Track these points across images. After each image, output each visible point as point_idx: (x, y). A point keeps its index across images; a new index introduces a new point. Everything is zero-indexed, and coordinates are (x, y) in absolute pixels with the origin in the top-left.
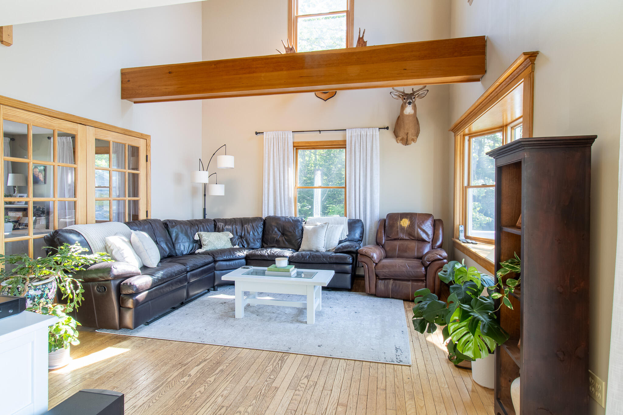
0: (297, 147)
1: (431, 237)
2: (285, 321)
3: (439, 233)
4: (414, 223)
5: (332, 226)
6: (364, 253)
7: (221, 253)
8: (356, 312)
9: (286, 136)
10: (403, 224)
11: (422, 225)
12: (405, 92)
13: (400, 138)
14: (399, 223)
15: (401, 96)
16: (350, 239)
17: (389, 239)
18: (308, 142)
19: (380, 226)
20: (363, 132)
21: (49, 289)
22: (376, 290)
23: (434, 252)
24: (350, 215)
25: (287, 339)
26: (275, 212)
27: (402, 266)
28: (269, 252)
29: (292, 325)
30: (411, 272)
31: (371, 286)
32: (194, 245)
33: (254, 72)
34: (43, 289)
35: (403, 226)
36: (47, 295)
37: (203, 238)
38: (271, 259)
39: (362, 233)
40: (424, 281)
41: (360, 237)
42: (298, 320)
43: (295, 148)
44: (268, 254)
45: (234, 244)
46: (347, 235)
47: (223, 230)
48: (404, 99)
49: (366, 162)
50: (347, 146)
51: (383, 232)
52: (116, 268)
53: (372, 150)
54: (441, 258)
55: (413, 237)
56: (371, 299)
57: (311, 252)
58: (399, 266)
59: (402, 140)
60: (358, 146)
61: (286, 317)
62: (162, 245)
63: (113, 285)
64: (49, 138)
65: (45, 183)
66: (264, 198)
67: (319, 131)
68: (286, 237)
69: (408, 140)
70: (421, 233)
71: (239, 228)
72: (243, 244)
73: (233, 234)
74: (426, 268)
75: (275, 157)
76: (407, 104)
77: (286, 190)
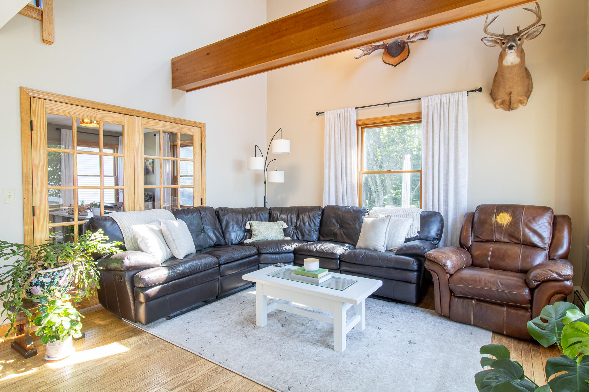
0: (362, 126)
1: (548, 241)
2: (309, 341)
3: (563, 237)
4: (518, 219)
5: (397, 220)
6: (432, 259)
7: (266, 245)
8: (410, 342)
9: (349, 114)
10: (501, 221)
11: (531, 223)
12: (505, 34)
13: (499, 101)
14: (493, 219)
15: (499, 41)
16: (422, 237)
17: (479, 239)
18: (374, 118)
19: (466, 221)
20: (444, 99)
21: (60, 277)
22: (450, 310)
23: (547, 268)
24: (426, 206)
25: (295, 371)
26: (336, 202)
27: (490, 283)
28: (318, 247)
29: (314, 347)
30: (505, 293)
31: (443, 305)
32: (245, 234)
33: (284, 36)
34: (53, 277)
35: (500, 222)
36: (58, 283)
37: (253, 228)
38: (319, 256)
39: (441, 230)
40: (528, 310)
41: (437, 235)
42: (325, 342)
43: (360, 128)
44: (316, 249)
45: (286, 235)
46: (418, 232)
47: (277, 220)
48: (504, 43)
49: (449, 138)
50: (422, 120)
51: (470, 230)
52: (129, 259)
53: (457, 122)
54: (560, 278)
55: (517, 239)
56: (442, 323)
57: (367, 251)
58: (486, 282)
59: (503, 103)
60: (438, 117)
61: (313, 334)
62: (209, 234)
63: (127, 275)
64: (155, 135)
65: (153, 173)
66: (325, 185)
67: (387, 103)
68: (344, 230)
69: (512, 102)
70: (530, 234)
71: (294, 218)
72: (297, 236)
73: (287, 224)
74: (532, 290)
75: (337, 139)
76: (507, 50)
77: (349, 175)
